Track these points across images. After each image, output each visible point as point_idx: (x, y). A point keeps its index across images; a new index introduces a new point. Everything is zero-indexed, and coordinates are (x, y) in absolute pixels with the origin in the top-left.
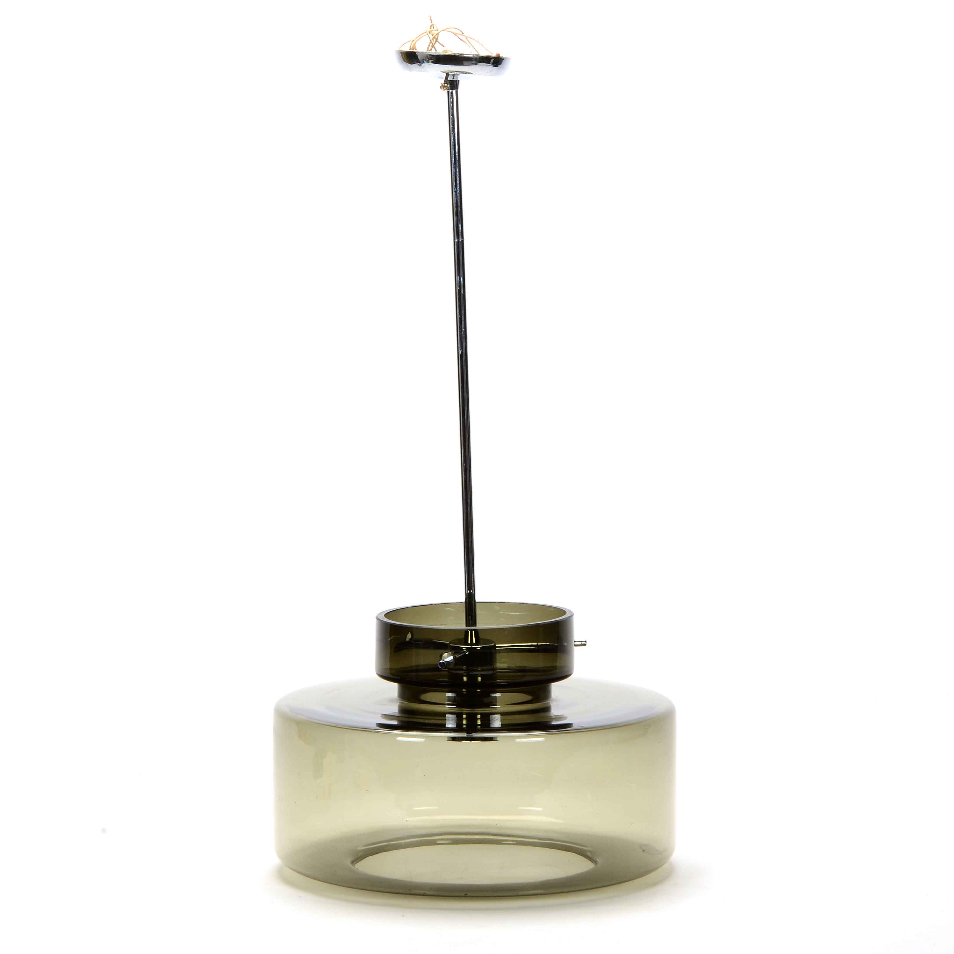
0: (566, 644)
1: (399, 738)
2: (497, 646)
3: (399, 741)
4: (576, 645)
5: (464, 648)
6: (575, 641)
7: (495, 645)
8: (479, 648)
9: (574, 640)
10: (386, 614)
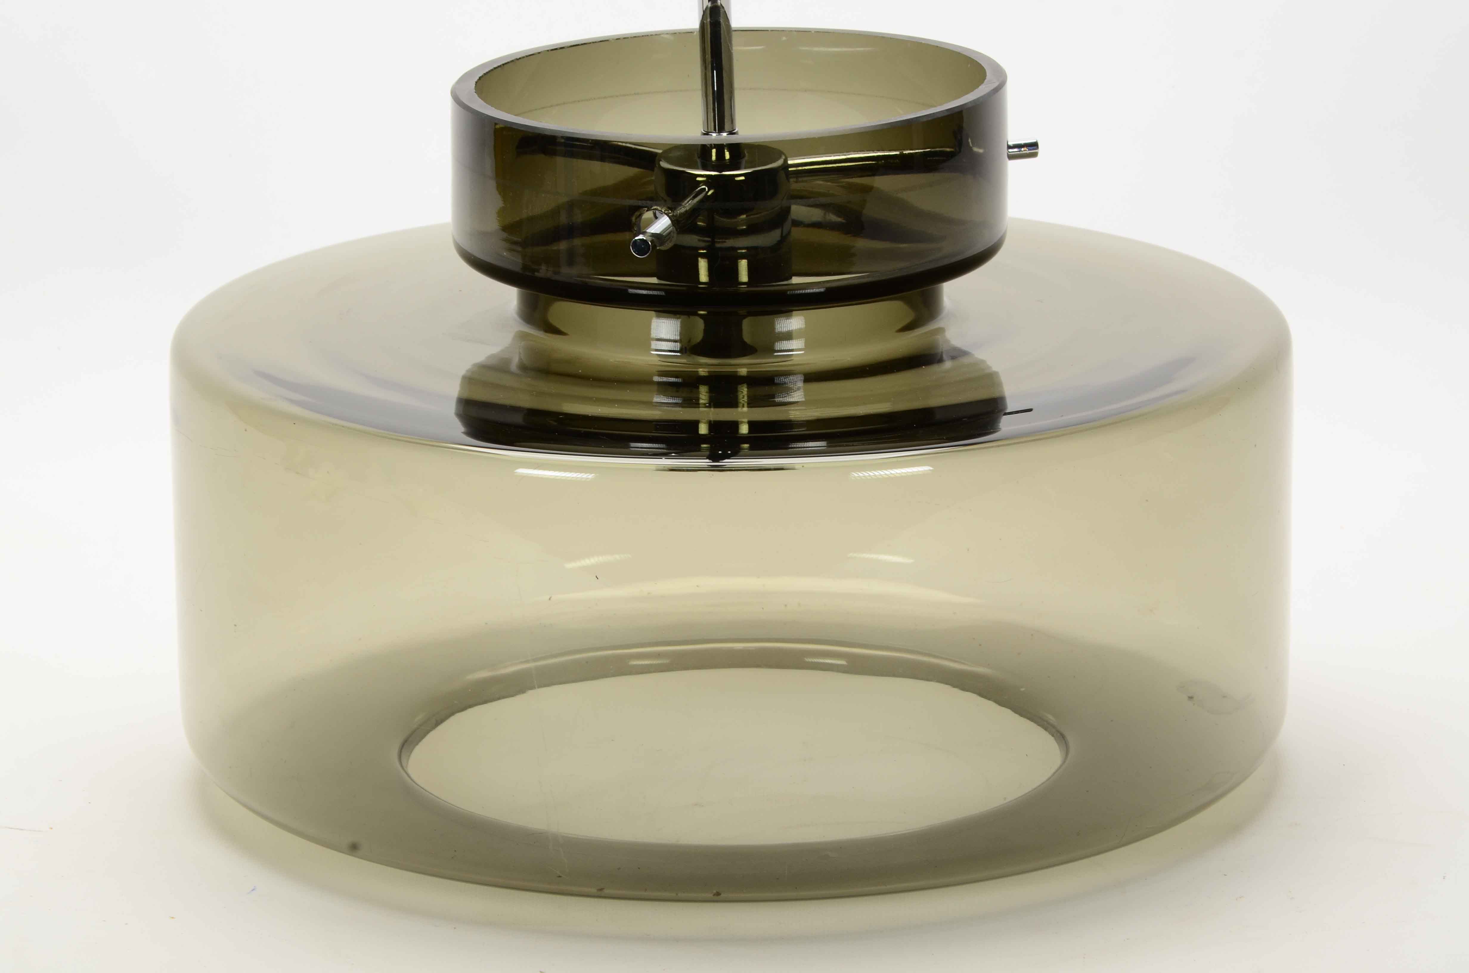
0: (981, 151)
1: (522, 471)
2: (790, 162)
3: (523, 477)
4: (1011, 157)
5: (699, 179)
6: (1010, 143)
7: (786, 161)
8: (742, 178)
9: (1008, 142)
10: (480, 78)
